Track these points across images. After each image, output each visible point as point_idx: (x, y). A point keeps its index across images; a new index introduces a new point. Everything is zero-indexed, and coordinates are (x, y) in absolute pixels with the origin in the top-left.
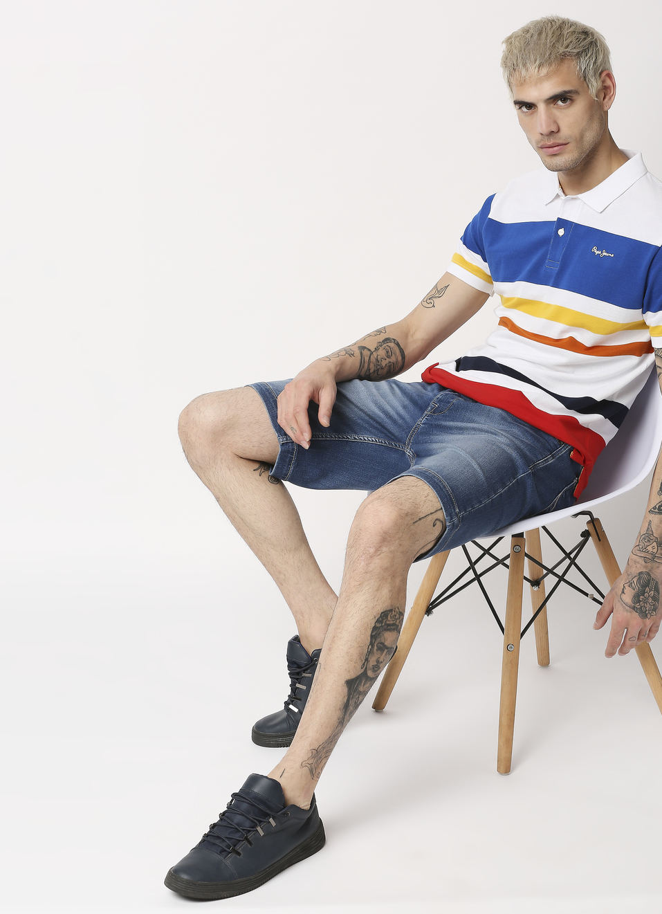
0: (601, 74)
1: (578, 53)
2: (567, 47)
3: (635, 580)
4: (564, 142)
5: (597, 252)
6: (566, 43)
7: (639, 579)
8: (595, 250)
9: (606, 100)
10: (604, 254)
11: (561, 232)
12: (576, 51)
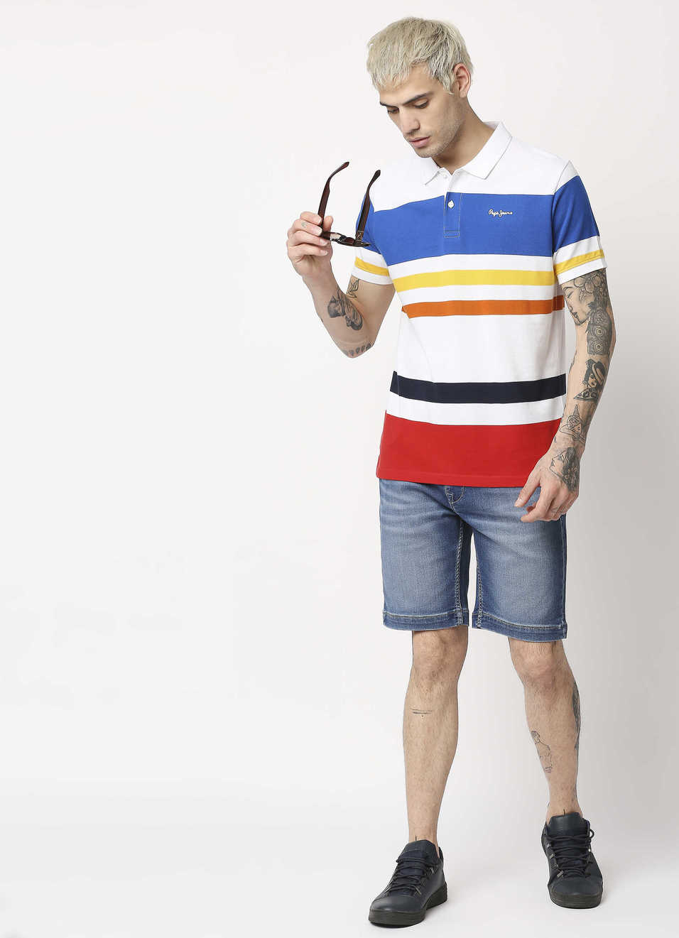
0: (453, 69)
1: (428, 59)
2: (417, 56)
3: (564, 454)
4: (425, 136)
5: (494, 214)
6: (415, 52)
7: (568, 453)
8: (491, 212)
9: (461, 90)
10: (502, 214)
11: (451, 204)
12: (425, 57)
